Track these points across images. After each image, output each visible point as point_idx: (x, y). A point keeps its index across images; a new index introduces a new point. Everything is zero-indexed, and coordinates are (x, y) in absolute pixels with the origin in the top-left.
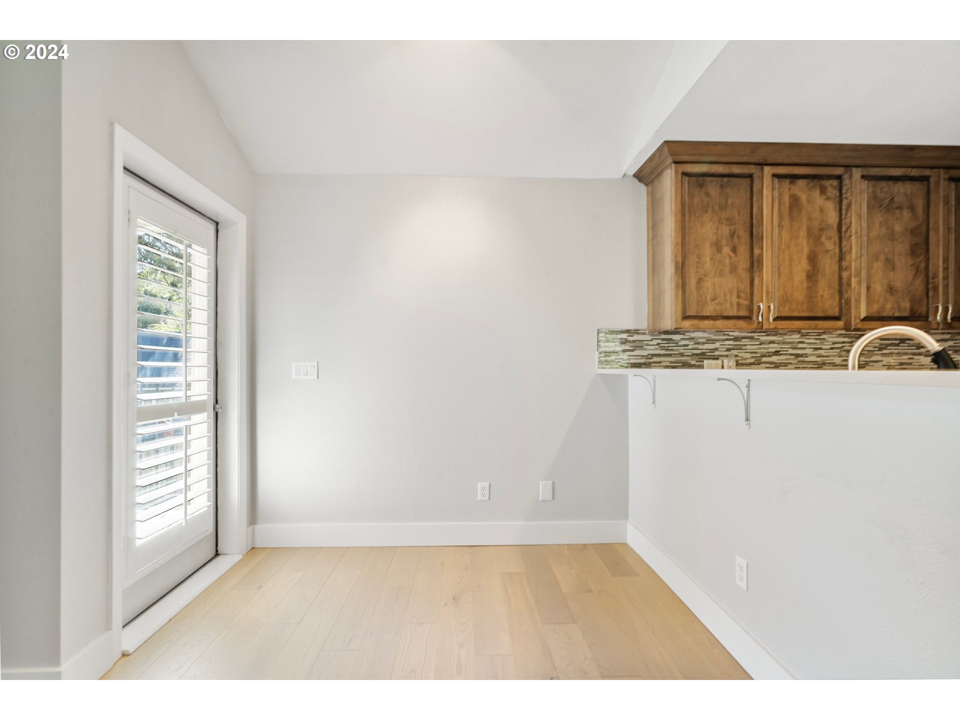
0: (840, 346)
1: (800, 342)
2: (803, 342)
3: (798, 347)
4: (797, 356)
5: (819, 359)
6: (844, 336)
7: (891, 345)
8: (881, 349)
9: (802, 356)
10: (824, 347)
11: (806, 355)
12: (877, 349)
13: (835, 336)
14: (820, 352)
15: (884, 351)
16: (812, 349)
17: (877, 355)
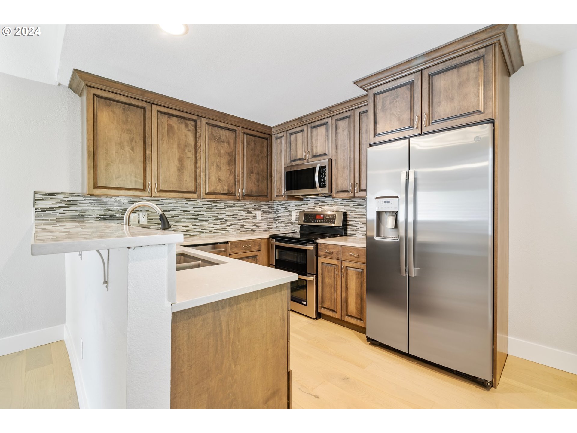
0: (206, 206)
1: (186, 204)
2: (188, 204)
3: (185, 206)
4: (184, 211)
5: (195, 213)
6: (208, 201)
7: (229, 206)
8: (225, 208)
9: (186, 211)
10: (198, 206)
11: (189, 211)
12: (223, 208)
13: (204, 201)
14: (196, 209)
15: (226, 209)
16: (192, 208)
17: (223, 210)
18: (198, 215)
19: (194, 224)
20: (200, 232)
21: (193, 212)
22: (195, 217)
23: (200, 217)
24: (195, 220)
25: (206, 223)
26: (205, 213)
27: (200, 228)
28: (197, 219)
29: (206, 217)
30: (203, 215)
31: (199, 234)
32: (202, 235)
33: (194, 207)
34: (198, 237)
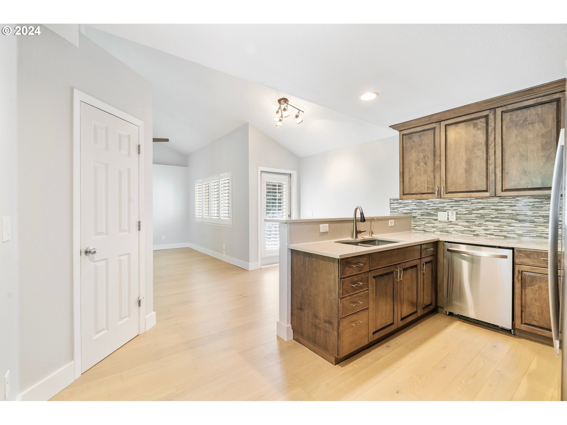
0: (531, 204)
1: (499, 202)
2: (502, 202)
3: (498, 205)
4: (497, 210)
5: (514, 212)
9: (500, 210)
10: (518, 205)
11: (504, 210)
14: (514, 208)
16: (509, 206)
18: (518, 215)
19: (510, 225)
20: (520, 235)
21: (510, 212)
22: (514, 217)
23: (520, 218)
24: (514, 221)
25: (531, 225)
26: (530, 213)
27: (519, 230)
28: (516, 220)
29: (530, 217)
30: (526, 215)
31: (518, 236)
32: (524, 239)
33: (510, 206)
34: (518, 241)
